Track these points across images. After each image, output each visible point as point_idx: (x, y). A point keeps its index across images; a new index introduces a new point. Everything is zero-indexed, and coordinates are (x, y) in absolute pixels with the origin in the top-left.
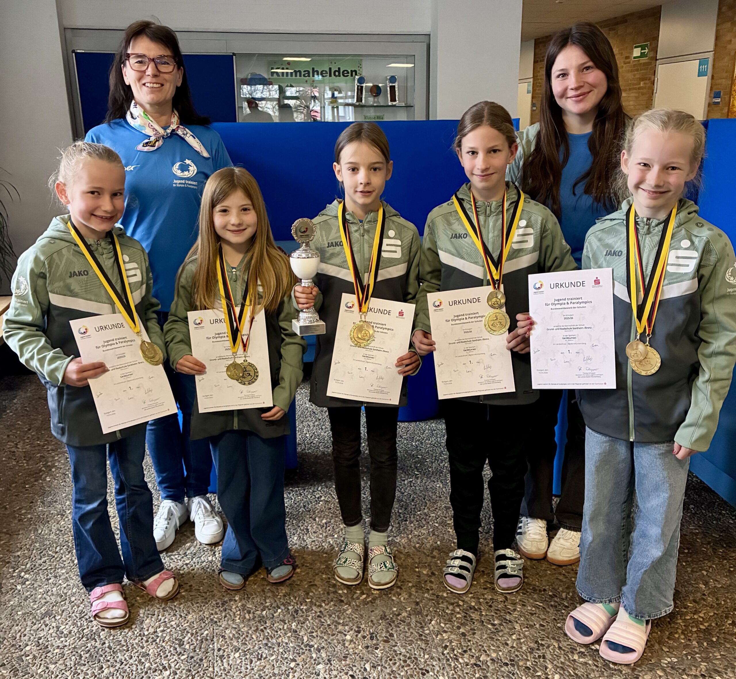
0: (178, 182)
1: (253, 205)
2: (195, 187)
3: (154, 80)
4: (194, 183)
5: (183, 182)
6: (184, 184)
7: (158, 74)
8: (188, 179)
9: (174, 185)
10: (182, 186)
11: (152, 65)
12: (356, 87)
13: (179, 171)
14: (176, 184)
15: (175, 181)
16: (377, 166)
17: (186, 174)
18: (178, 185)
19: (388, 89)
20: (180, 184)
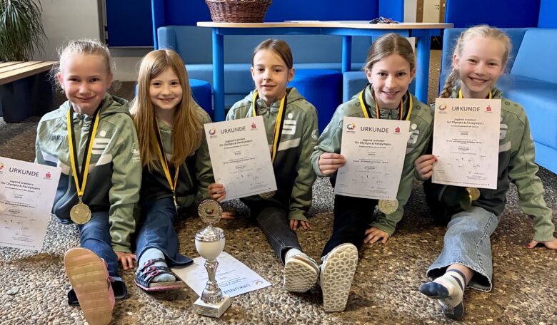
1: (180, 81)
16: (277, 68)
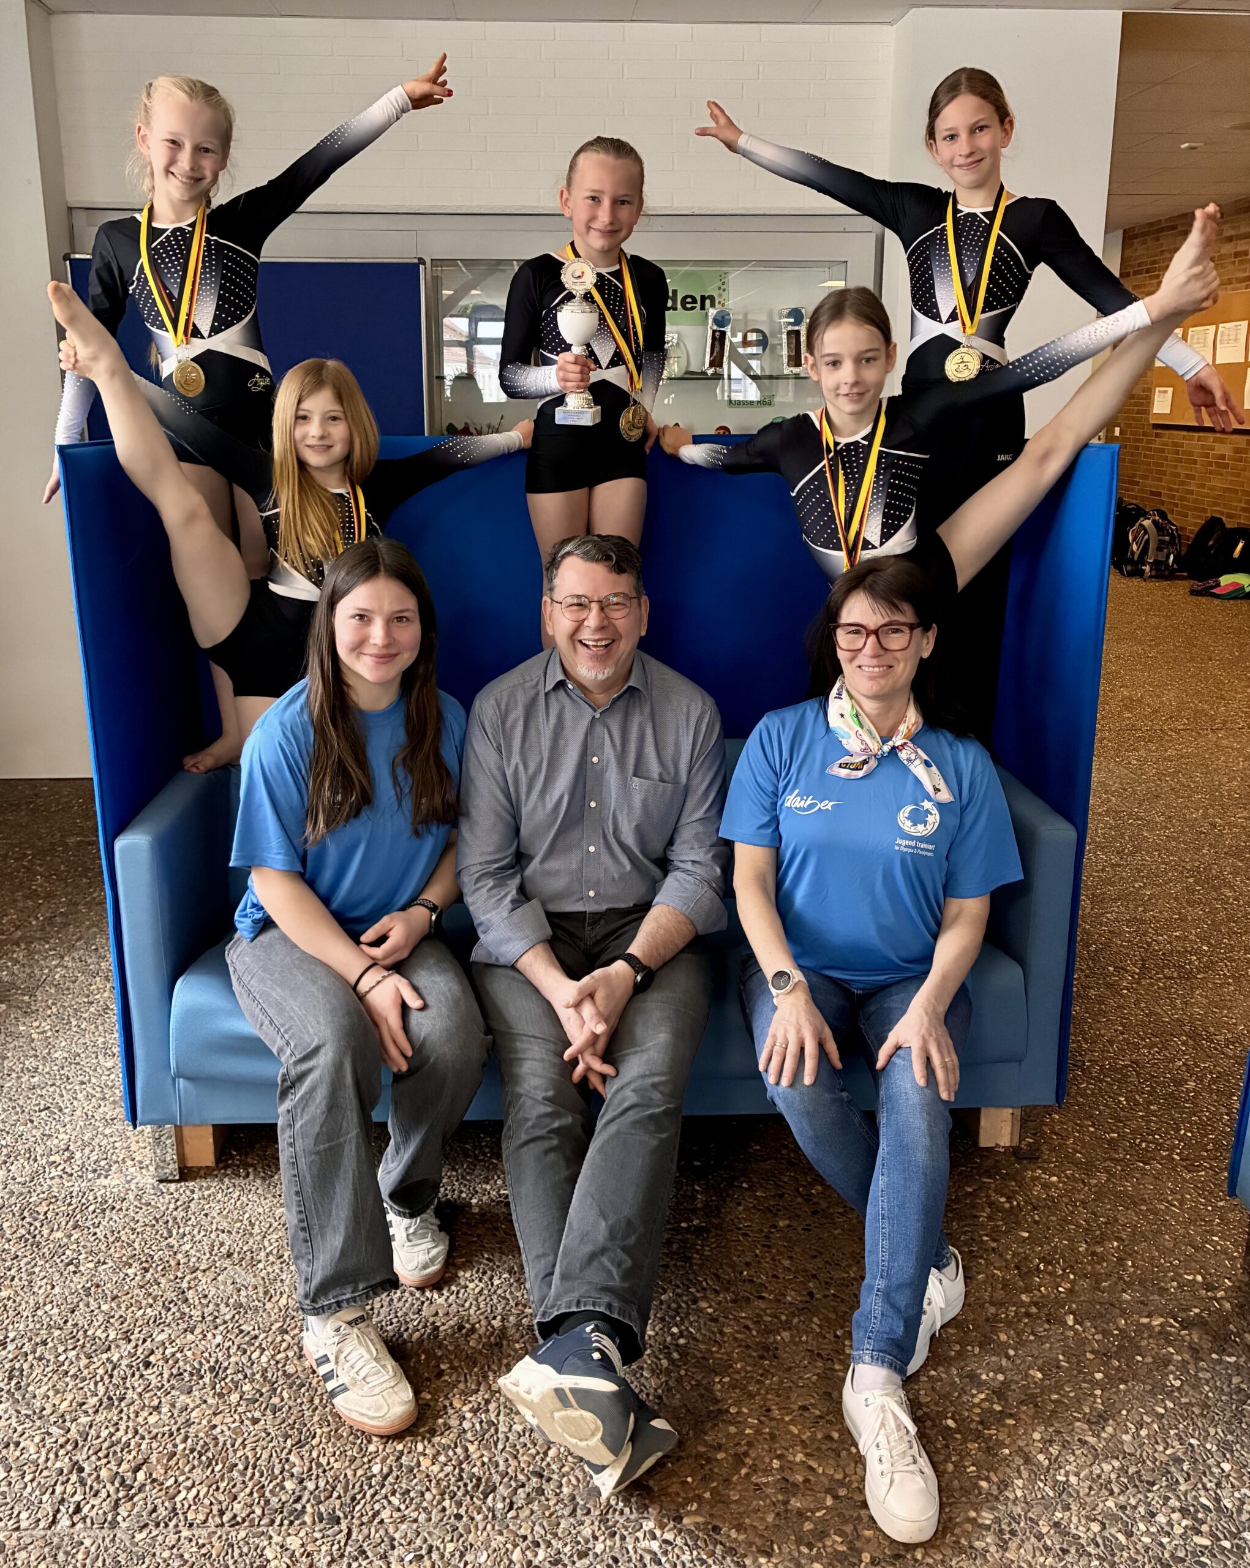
0: (905, 842)
2: (929, 854)
3: (875, 662)
4: (931, 847)
5: (913, 843)
6: (913, 848)
7: (882, 652)
8: (922, 839)
9: (897, 848)
10: (910, 850)
11: (872, 639)
12: (710, 333)
13: (909, 823)
14: (900, 845)
15: (899, 841)
17: (921, 830)
18: (903, 849)
19: (784, 336)
20: (906, 846)
